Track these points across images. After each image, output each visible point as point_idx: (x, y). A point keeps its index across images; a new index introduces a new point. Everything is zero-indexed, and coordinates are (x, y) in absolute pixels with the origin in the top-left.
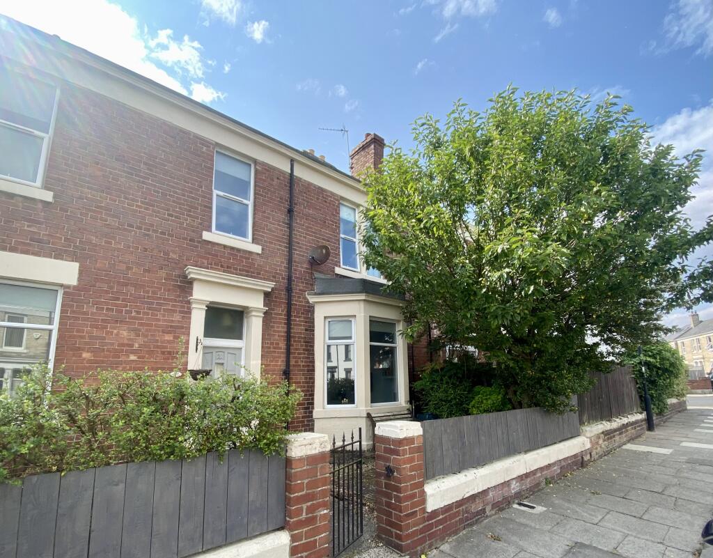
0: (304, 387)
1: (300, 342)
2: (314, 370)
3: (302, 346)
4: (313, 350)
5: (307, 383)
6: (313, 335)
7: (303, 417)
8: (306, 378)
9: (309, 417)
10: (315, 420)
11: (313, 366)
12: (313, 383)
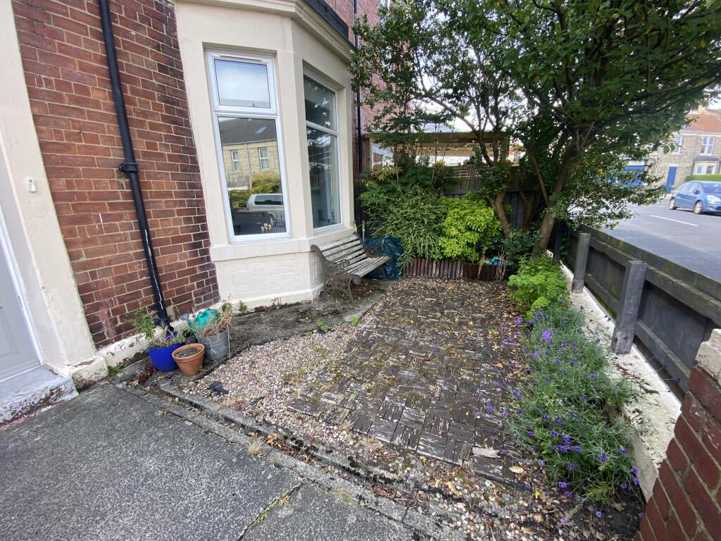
0: (182, 203)
1: (151, 96)
2: (196, 168)
3: (156, 106)
4: (188, 124)
5: (186, 195)
6: (183, 86)
7: (190, 263)
8: (182, 186)
9: (202, 260)
10: (217, 265)
11: (195, 160)
12: (200, 195)
